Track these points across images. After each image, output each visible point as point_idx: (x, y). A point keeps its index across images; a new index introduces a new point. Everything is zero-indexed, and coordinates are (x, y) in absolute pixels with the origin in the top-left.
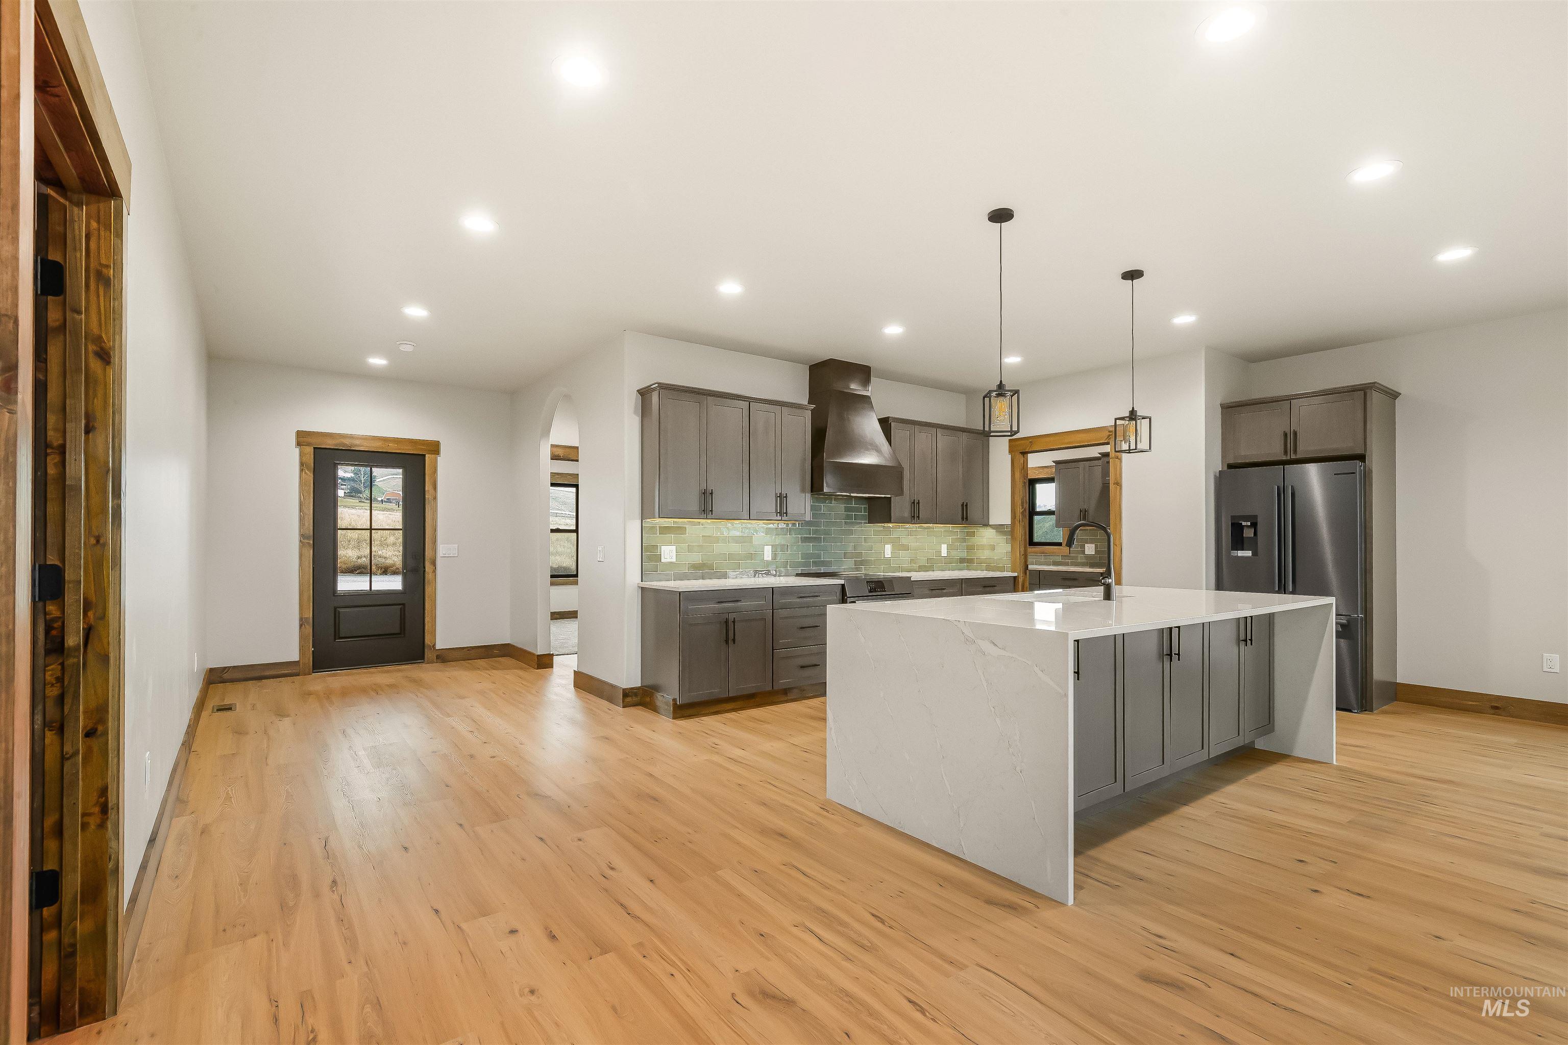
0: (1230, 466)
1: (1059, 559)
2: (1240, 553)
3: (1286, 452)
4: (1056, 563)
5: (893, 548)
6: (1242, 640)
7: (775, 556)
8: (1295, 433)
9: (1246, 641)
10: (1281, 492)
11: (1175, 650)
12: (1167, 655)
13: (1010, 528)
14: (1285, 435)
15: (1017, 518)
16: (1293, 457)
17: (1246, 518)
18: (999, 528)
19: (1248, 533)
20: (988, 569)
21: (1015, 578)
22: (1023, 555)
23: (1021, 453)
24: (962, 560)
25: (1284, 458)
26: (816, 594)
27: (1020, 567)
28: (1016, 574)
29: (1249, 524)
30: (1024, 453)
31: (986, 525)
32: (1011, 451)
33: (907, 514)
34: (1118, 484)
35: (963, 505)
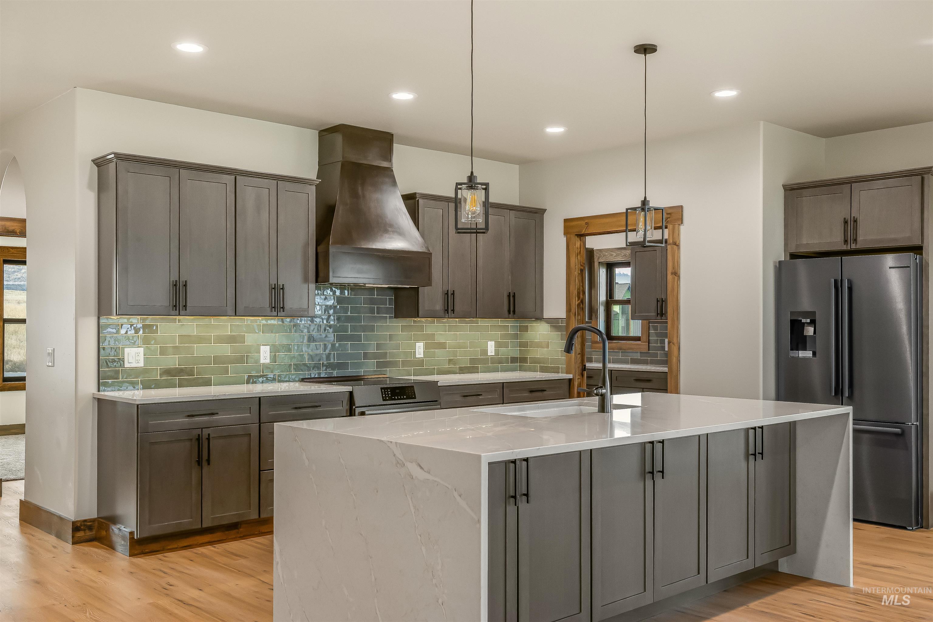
0: (794, 256)
1: (638, 356)
2: (802, 354)
3: (846, 241)
4: (634, 361)
5: (426, 347)
6: (752, 454)
7: (274, 359)
8: (855, 221)
9: (755, 455)
10: (838, 286)
11: (658, 467)
12: (650, 472)
13: (565, 322)
14: (846, 222)
15: (573, 310)
16: (853, 246)
17: (806, 314)
18: (553, 322)
19: (809, 331)
20: (544, 370)
21: (570, 380)
22: (579, 354)
23: (576, 235)
24: (514, 360)
25: (844, 248)
26: (316, 404)
27: (576, 366)
28: (570, 376)
29: (808, 321)
30: (581, 236)
31: (539, 318)
32: (566, 233)
33: (439, 306)
34: (676, 274)
35: (509, 296)
